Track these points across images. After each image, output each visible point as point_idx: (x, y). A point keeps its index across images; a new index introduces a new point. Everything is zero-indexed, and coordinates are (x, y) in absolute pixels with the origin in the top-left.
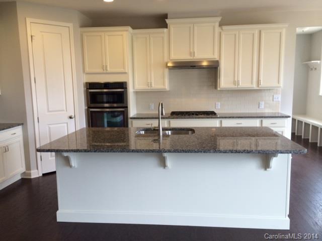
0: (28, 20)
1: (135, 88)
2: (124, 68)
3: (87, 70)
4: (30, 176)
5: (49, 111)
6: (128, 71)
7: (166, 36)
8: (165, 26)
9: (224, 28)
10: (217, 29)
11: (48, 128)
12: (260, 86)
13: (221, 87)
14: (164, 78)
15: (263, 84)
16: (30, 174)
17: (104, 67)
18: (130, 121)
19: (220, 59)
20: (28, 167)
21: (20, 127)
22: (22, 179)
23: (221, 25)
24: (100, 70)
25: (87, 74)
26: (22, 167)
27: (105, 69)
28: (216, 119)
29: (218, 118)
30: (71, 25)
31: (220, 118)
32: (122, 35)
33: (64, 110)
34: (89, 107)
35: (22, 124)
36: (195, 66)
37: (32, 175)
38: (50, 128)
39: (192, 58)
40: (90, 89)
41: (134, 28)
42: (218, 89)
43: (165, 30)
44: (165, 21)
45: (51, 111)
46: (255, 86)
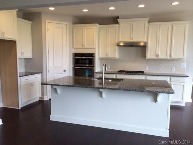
0: (47, 21)
1: (100, 57)
2: (93, 46)
3: (75, 46)
4: (43, 99)
5: (54, 67)
6: (95, 47)
7: (117, 29)
8: (117, 23)
9: (151, 23)
10: (147, 24)
11: (53, 75)
12: (171, 58)
13: (148, 57)
14: (115, 51)
15: (173, 57)
16: (43, 98)
17: (83, 45)
18: (95, 74)
19: (148, 41)
20: (43, 95)
21: (40, 74)
22: (40, 100)
23: (149, 22)
24: (81, 47)
25: (75, 48)
26: (40, 94)
27: (83, 46)
28: (143, 76)
29: (144, 75)
30: (67, 23)
31: (145, 75)
32: (93, 28)
33: (61, 67)
34: (75, 66)
35: (41, 73)
36: (132, 45)
37: (44, 98)
38: (54, 76)
39: (131, 41)
40: (76, 56)
41: (100, 24)
42: (146, 58)
43: (117, 25)
44: (117, 21)
45: (55, 67)
46: (168, 58)
